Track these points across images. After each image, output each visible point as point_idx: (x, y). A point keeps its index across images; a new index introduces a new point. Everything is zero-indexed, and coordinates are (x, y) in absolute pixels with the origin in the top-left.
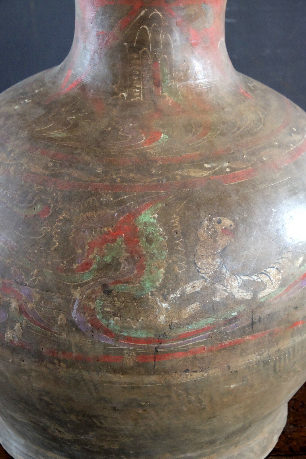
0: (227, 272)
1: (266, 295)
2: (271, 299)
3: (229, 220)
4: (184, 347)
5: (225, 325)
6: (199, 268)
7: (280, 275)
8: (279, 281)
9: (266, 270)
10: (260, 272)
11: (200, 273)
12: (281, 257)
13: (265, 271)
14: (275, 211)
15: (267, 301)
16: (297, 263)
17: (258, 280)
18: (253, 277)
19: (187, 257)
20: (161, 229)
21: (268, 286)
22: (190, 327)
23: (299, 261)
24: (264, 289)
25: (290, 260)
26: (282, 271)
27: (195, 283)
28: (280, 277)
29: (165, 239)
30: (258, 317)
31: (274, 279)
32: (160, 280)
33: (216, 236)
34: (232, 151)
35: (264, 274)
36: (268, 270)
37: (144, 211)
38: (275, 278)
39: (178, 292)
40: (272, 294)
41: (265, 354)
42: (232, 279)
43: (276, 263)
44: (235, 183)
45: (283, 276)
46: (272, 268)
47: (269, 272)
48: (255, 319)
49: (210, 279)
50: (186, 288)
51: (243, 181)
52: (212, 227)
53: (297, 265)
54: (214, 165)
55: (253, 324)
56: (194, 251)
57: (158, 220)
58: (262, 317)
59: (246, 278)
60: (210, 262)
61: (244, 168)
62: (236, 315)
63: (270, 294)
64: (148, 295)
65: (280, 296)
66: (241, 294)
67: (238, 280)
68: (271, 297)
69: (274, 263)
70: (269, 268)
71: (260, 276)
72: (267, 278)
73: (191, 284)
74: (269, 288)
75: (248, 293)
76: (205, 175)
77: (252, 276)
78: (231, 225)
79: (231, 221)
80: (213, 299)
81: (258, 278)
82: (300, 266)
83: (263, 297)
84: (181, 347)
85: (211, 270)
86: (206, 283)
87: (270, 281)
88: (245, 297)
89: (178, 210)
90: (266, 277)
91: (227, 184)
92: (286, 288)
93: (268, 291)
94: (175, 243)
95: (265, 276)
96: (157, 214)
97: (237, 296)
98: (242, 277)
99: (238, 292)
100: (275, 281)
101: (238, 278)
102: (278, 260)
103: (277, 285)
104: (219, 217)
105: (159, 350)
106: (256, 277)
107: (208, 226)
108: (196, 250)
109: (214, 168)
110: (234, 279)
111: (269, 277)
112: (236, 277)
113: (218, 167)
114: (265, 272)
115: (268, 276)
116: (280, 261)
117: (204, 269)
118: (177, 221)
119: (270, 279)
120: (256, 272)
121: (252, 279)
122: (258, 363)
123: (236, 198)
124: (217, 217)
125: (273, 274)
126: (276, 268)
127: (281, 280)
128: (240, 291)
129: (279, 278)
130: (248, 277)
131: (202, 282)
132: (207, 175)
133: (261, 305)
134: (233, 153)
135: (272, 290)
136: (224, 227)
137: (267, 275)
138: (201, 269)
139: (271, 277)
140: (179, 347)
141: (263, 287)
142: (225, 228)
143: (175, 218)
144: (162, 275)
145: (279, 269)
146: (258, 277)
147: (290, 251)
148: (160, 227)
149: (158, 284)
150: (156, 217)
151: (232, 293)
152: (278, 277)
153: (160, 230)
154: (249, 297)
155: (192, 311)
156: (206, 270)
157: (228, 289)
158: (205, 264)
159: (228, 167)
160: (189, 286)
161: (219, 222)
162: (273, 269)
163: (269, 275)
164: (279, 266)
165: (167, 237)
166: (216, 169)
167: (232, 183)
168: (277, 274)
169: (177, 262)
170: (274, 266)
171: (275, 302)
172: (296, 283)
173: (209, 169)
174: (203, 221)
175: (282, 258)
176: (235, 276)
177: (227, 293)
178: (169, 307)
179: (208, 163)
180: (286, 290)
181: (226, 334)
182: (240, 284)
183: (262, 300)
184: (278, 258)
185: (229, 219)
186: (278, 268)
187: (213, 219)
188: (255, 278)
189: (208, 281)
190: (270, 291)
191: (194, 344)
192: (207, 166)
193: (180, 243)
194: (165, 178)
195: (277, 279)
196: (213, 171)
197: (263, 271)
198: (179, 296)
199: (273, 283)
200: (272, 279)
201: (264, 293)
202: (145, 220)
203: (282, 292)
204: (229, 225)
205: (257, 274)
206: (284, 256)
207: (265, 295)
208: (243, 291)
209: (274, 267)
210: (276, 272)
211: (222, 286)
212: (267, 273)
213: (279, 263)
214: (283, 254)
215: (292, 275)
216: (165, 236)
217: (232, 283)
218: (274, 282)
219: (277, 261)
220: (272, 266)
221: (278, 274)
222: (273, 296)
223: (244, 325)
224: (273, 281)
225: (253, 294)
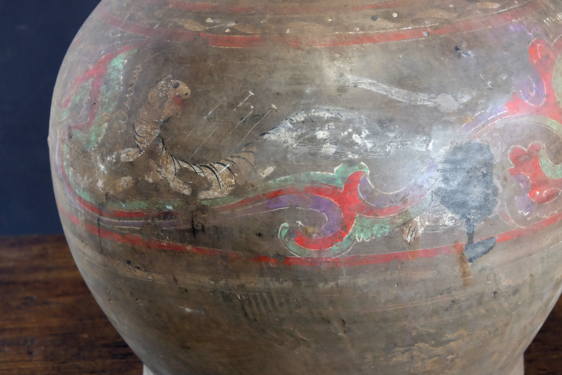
0: (164, 149)
1: (210, 199)
2: (218, 207)
3: (187, 88)
4: (121, 229)
5: (159, 218)
6: (136, 133)
7: (233, 179)
8: (230, 186)
9: (213, 164)
10: (205, 164)
11: (137, 140)
12: (237, 155)
13: (211, 165)
14: (252, 95)
15: (212, 207)
16: (262, 172)
17: (201, 174)
18: (195, 168)
19: (129, 116)
20: (122, 78)
21: (213, 187)
22: (124, 206)
23: (266, 170)
24: (208, 189)
25: (251, 164)
26: (236, 174)
27: (129, 151)
28: (233, 181)
29: (120, 89)
30: (201, 225)
31: (223, 180)
32: (102, 136)
33: (165, 102)
34: (253, 12)
35: (209, 169)
36: (216, 165)
37: (120, 54)
38: (225, 180)
39: (114, 156)
40: (220, 200)
41: (222, 283)
42: (168, 160)
43: (228, 160)
44: (223, 47)
45: (238, 182)
46: (221, 165)
47: (216, 168)
48: (197, 226)
49: (144, 151)
50: (121, 154)
51: (236, 48)
52: (166, 90)
53: (262, 175)
54: (217, 22)
55: (194, 231)
56: (137, 111)
57: (125, 66)
58: (206, 225)
59: (185, 166)
60: (148, 130)
61: (250, 34)
62: (171, 210)
63: (215, 199)
64: (92, 150)
65: (233, 208)
66: (178, 184)
67: (175, 164)
68: (218, 204)
69: (226, 160)
70: (217, 163)
71: (203, 170)
72: (213, 176)
73: (126, 150)
74: (215, 191)
75: (185, 186)
76: (198, 29)
77: (193, 166)
78: (186, 94)
79: (189, 89)
80: (146, 178)
81: (201, 171)
82: (268, 178)
83: (206, 199)
84: (118, 228)
85: (147, 140)
86: (140, 155)
87: (217, 182)
88: (181, 189)
89: (145, 61)
90: (211, 174)
91: (214, 46)
92: (240, 200)
93: (213, 194)
94: (125, 97)
95: (210, 171)
96: (128, 60)
97: (172, 185)
98: (180, 162)
99: (173, 181)
100: (225, 184)
101: (176, 162)
102: (232, 157)
103: (227, 190)
104: (179, 80)
105: (101, 223)
106: (198, 168)
107: (163, 87)
108: (140, 112)
109: (214, 24)
110: (171, 161)
111: (216, 176)
112: (173, 160)
113: (219, 24)
114: (211, 167)
115: (215, 174)
116: (235, 160)
117: (140, 137)
118: (138, 72)
119: (218, 179)
120: (198, 162)
121: (193, 170)
122: (214, 292)
123: (211, 65)
124: (177, 80)
125: (222, 173)
126: (228, 166)
127: (232, 186)
128: (177, 179)
129: (231, 182)
130: (188, 165)
131: (136, 152)
132: (200, 30)
133: (203, 209)
134: (252, 15)
135: (219, 195)
136: (177, 94)
137: (214, 172)
138: (138, 135)
139: (219, 177)
140: (116, 227)
141: (206, 185)
142: (178, 96)
143: (139, 69)
144: (104, 130)
145: (232, 170)
146: (201, 169)
147: (252, 152)
148: (122, 75)
149: (99, 140)
150: (125, 63)
151: (166, 178)
152: (229, 180)
153: (120, 78)
154: (187, 192)
155: (125, 185)
156: (142, 138)
157: (162, 171)
158: (143, 131)
159: (230, 28)
160: (124, 151)
161: (176, 86)
162: (223, 167)
163: (216, 172)
164: (232, 166)
165: (122, 88)
166: (215, 27)
167: (219, 47)
168: (228, 175)
169: (120, 119)
170: (225, 163)
171: (223, 213)
172: (258, 199)
173: (210, 24)
174: (161, 80)
175: (239, 157)
176: (171, 158)
177: (160, 176)
178: (105, 172)
179: (212, 18)
180: (240, 202)
181: (162, 231)
182: (177, 171)
183: (204, 203)
184: (232, 155)
185: (188, 86)
186: (231, 168)
187: (172, 81)
188: (198, 170)
189: (142, 153)
190: (215, 195)
191: (129, 229)
192: (209, 20)
193: (129, 98)
194: (159, 24)
195: (227, 182)
196: (211, 27)
197: (208, 165)
198: (114, 161)
199: (221, 186)
200: (220, 179)
201: (208, 194)
202: (116, 64)
203: (234, 203)
204: (185, 93)
205: (201, 166)
206: (242, 155)
207: (208, 197)
208: (180, 181)
209: (225, 165)
210: (228, 173)
211: (156, 166)
212: (214, 169)
213: (233, 162)
214: (242, 152)
215: (253, 186)
216: (121, 86)
217: (168, 166)
218: (223, 186)
219: (230, 158)
220: (221, 162)
221: (229, 177)
222: (221, 203)
223: (183, 227)
224: (221, 182)
225: (193, 190)
